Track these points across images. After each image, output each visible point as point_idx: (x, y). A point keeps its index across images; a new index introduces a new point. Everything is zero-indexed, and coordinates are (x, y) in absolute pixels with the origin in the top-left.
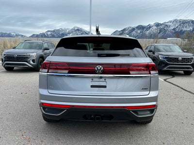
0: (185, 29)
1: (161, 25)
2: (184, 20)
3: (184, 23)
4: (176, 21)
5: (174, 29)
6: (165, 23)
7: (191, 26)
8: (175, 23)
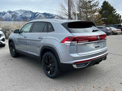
0: (27, 16)
1: (12, 12)
2: (26, 11)
3: (26, 12)
4: (21, 10)
5: (21, 16)
6: (15, 11)
7: (30, 14)
8: (21, 12)
